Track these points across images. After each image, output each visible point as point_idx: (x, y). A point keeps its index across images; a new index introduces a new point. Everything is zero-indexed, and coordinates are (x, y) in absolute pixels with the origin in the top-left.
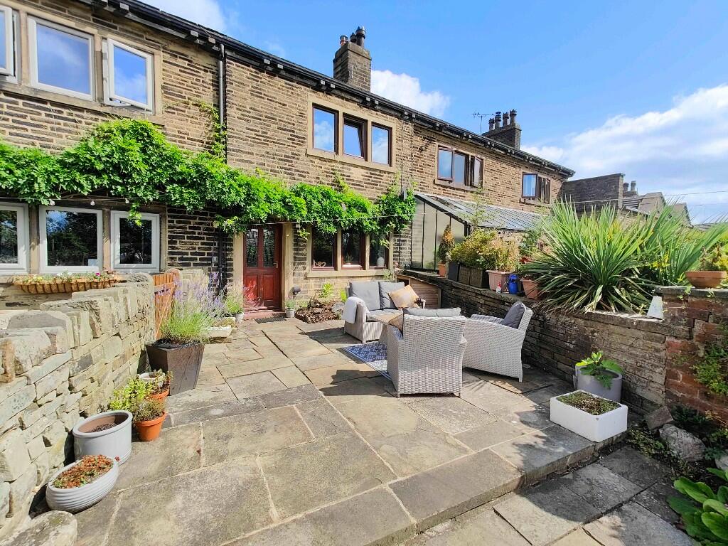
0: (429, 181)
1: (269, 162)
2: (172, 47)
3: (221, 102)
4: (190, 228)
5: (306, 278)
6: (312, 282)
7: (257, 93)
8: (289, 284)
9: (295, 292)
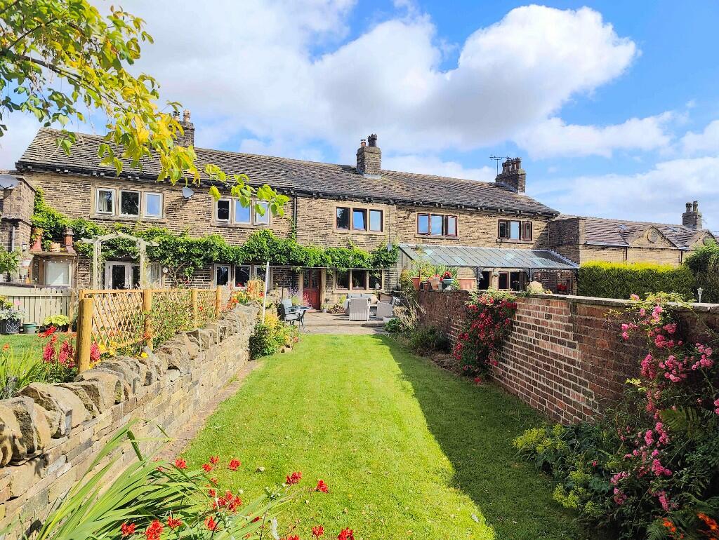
0: (411, 236)
1: (315, 239)
3: (295, 215)
5: (333, 294)
6: (335, 296)
7: (310, 208)
8: (324, 296)
9: (327, 300)
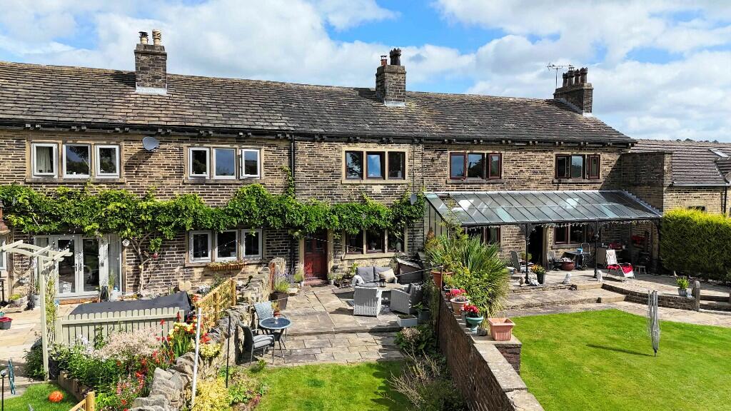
0: (441, 182)
2: (269, 143)
4: (277, 234)
5: (342, 260)
6: (346, 262)
8: (331, 264)
9: (334, 269)
